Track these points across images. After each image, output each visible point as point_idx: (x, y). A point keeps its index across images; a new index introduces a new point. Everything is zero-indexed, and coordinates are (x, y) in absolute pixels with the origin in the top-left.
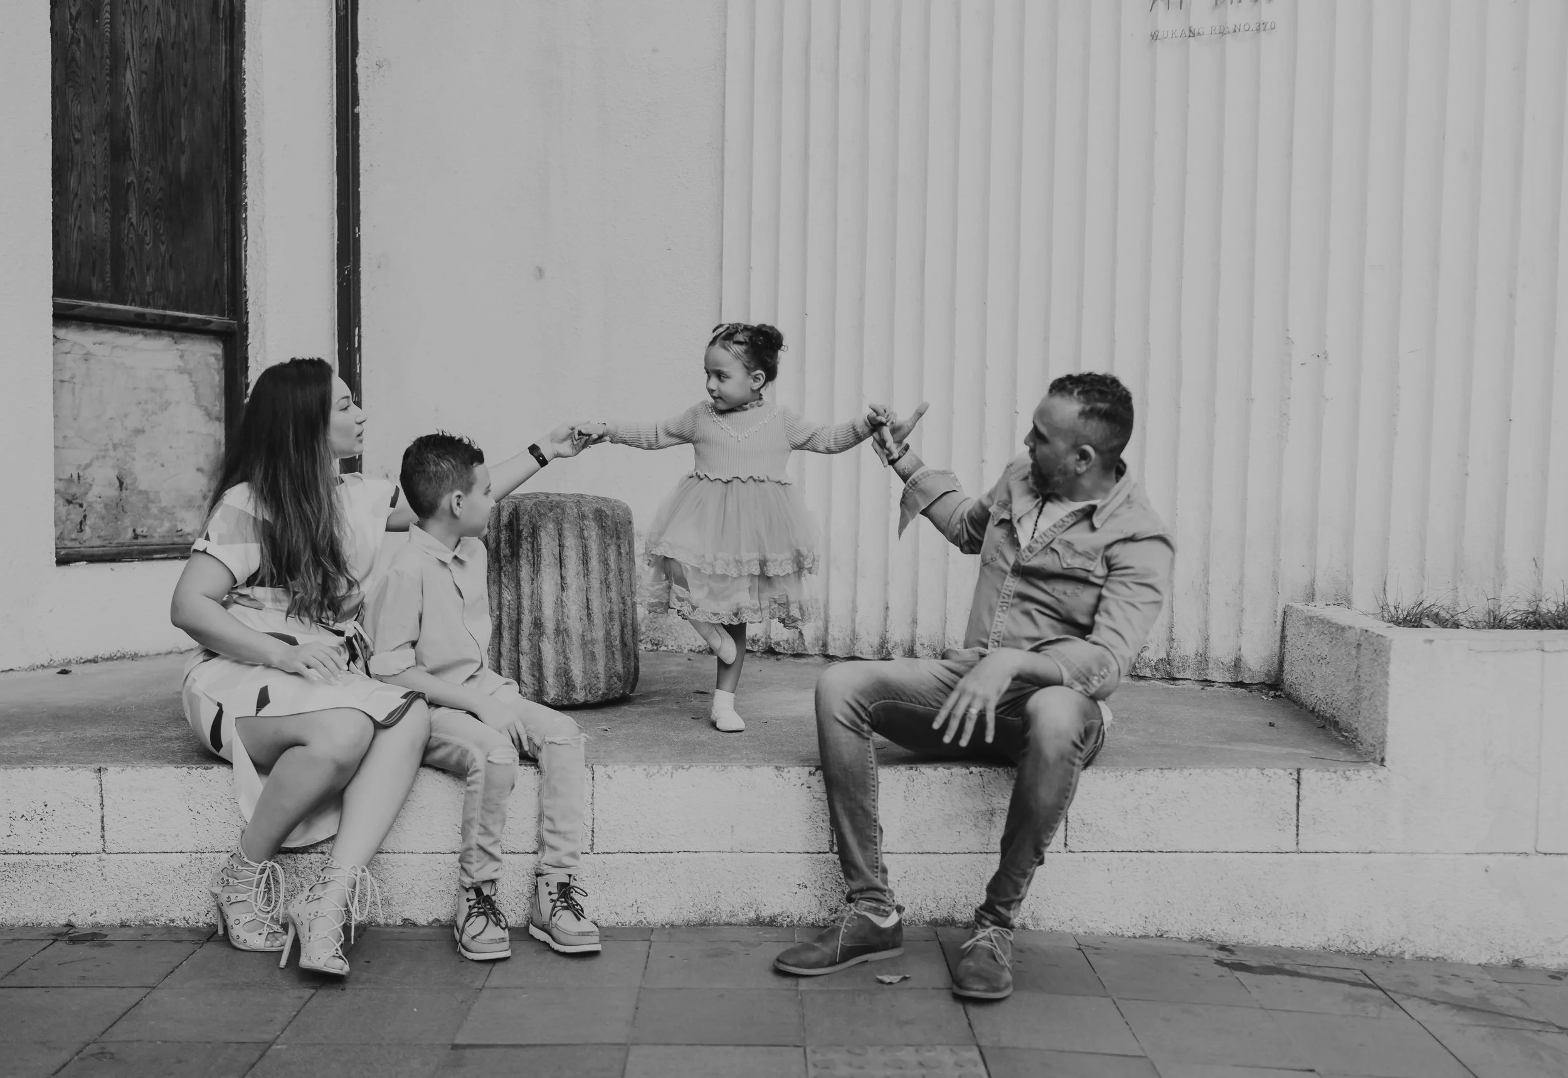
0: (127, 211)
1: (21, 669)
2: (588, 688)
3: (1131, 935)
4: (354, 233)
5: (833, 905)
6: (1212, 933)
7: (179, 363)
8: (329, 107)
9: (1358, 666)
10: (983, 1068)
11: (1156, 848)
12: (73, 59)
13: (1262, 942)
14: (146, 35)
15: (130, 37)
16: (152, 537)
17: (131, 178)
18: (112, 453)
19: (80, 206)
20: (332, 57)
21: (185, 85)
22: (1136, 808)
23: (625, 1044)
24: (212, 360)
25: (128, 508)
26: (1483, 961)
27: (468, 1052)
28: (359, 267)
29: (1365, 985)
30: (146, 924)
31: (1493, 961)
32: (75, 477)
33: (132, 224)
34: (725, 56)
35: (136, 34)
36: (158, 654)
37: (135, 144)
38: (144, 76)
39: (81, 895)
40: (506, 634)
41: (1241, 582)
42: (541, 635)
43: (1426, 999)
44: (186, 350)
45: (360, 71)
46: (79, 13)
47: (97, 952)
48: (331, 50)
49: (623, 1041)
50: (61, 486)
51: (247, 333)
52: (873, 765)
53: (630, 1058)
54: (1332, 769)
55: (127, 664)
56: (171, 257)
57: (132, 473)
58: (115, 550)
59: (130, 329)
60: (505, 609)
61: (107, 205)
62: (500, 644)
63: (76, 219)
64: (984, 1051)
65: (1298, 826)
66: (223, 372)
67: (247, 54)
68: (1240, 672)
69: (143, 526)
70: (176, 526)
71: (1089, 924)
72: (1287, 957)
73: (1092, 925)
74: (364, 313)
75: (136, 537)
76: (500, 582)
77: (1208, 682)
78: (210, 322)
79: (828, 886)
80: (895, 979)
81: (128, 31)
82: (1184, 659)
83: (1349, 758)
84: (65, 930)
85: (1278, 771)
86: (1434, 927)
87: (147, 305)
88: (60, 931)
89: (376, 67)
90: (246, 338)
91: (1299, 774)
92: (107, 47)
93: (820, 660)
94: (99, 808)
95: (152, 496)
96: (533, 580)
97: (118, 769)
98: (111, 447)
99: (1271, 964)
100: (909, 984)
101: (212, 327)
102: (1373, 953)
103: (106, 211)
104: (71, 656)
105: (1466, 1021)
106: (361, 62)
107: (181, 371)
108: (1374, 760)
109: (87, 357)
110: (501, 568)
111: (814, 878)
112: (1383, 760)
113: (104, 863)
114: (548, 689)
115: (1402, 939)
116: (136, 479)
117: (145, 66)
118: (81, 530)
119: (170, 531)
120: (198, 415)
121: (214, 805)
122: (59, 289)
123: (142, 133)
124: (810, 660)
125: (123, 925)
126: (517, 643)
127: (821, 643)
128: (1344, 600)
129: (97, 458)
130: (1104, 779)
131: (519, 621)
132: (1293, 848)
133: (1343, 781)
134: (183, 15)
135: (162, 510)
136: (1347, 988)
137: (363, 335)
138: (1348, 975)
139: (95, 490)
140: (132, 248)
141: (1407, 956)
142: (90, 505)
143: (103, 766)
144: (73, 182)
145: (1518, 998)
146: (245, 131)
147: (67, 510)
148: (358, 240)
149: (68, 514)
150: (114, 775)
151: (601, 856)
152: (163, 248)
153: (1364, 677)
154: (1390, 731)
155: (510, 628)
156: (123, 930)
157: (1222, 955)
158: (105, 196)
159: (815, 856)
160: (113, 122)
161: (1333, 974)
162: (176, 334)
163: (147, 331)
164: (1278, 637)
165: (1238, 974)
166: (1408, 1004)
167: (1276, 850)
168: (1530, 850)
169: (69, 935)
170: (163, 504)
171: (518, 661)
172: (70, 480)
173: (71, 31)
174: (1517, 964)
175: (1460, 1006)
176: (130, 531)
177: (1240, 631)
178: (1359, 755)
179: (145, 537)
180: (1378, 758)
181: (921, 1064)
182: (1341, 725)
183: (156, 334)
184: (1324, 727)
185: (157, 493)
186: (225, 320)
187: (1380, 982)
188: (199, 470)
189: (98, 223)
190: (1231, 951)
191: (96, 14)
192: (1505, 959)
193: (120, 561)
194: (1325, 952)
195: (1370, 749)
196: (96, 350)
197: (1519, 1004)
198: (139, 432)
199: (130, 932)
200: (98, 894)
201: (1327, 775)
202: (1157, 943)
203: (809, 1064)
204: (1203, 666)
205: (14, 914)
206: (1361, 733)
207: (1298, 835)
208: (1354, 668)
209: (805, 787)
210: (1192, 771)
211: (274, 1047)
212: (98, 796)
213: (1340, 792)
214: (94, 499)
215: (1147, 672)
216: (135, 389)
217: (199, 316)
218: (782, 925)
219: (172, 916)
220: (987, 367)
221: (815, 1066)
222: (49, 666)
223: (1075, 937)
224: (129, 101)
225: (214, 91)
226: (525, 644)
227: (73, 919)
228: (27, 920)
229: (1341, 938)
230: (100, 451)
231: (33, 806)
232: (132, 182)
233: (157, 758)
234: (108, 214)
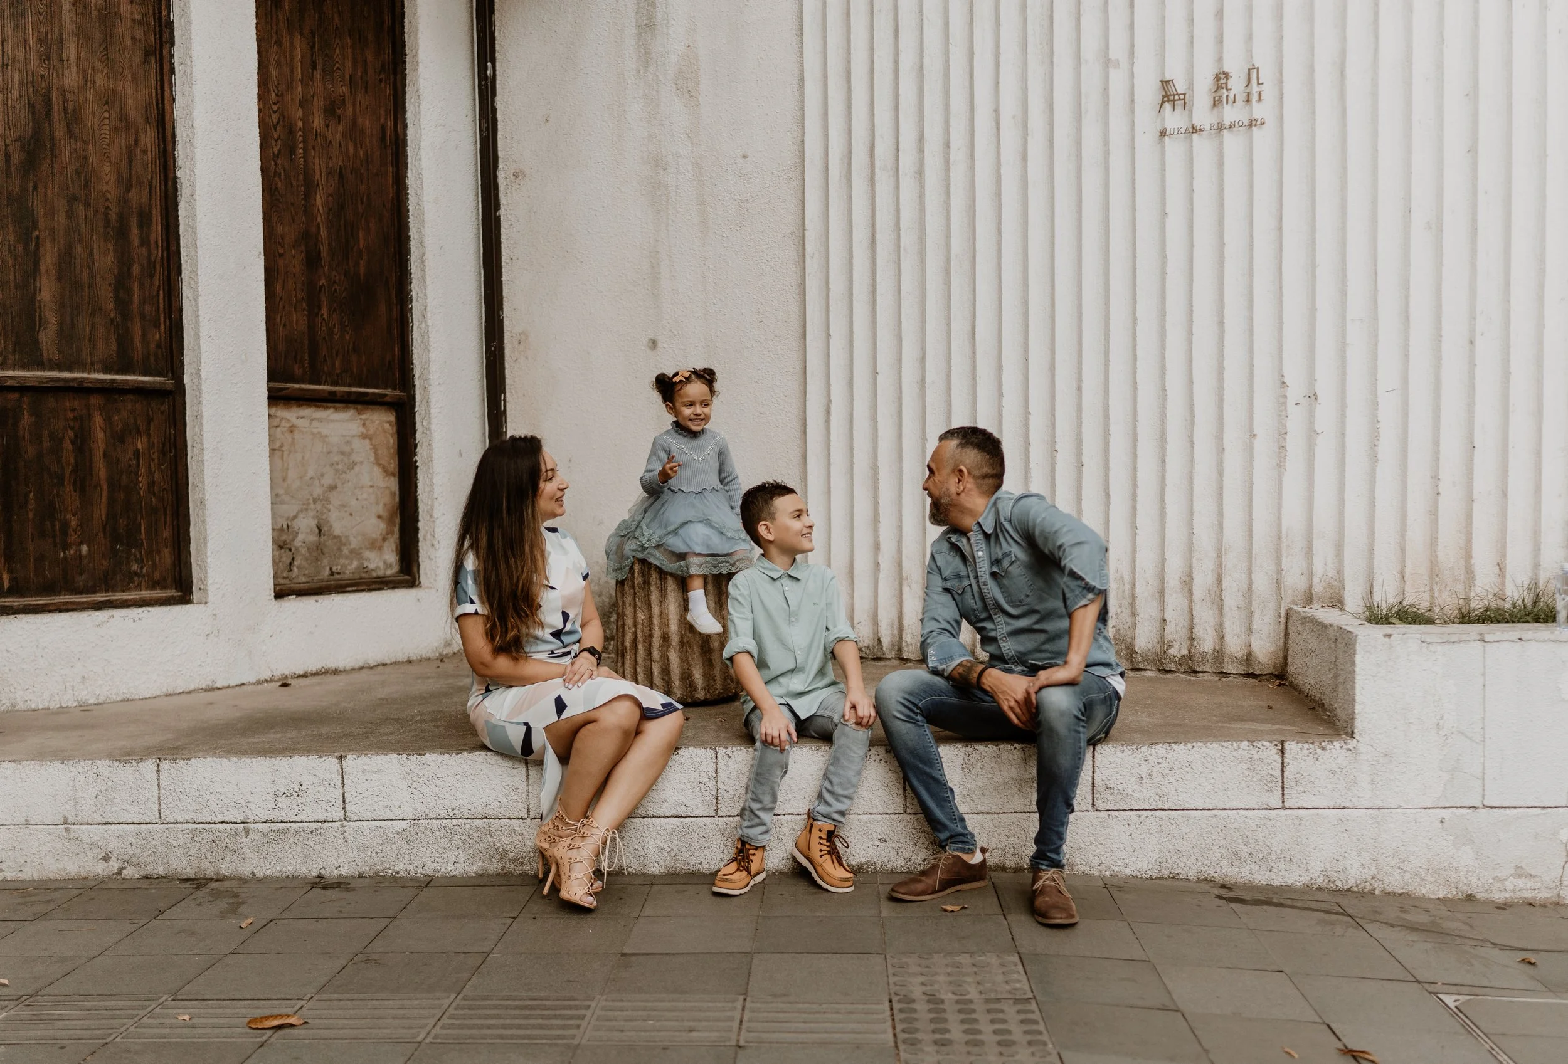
0: (320, 308)
1: (250, 684)
2: (708, 688)
3: (1148, 876)
4: (499, 316)
5: (908, 854)
6: (1216, 875)
7: (363, 430)
8: (475, 212)
9: (1336, 658)
10: (1021, 967)
11: (1167, 806)
12: (276, 188)
13: (1257, 882)
14: (331, 165)
15: (319, 166)
16: (344, 573)
17: (323, 282)
18: (312, 506)
19: (284, 307)
20: (477, 170)
21: (362, 203)
22: (1150, 775)
23: (750, 953)
24: (387, 426)
25: (325, 550)
26: (1441, 895)
27: (633, 958)
28: (503, 343)
29: (1337, 913)
30: (378, 876)
31: (1449, 895)
32: (285, 526)
33: (324, 319)
34: (804, 160)
35: (323, 165)
36: (353, 669)
37: (325, 253)
38: (330, 198)
39: (329, 854)
40: (640, 646)
41: (1250, 589)
42: (669, 646)
43: (1386, 923)
44: (367, 419)
45: (501, 181)
46: (279, 151)
47: (345, 894)
48: (476, 164)
49: (749, 950)
50: (276, 533)
51: (415, 402)
52: (933, 744)
53: (754, 962)
54: (1310, 741)
55: (330, 678)
56: (354, 343)
57: (328, 522)
58: (317, 585)
59: (324, 404)
60: (640, 626)
61: (304, 305)
62: (635, 654)
63: (281, 317)
64: (1022, 956)
65: (1283, 788)
66: (396, 436)
67: (409, 174)
68: (1251, 664)
69: (337, 565)
70: (362, 564)
71: (1113, 868)
72: (1276, 893)
73: (1117, 869)
74: (508, 381)
75: (332, 574)
76: (635, 605)
77: (1225, 675)
78: (385, 395)
79: (903, 840)
80: (956, 908)
81: (317, 161)
82: (1203, 655)
83: (1327, 732)
84: (318, 880)
85: (1265, 743)
86: (1399, 868)
87: (336, 384)
88: (314, 881)
89: (513, 178)
90: (414, 406)
91: (1282, 745)
92: (301, 177)
93: (896, 662)
94: (341, 786)
95: (344, 540)
96: (661, 602)
97: (354, 756)
98: (311, 501)
99: (1262, 898)
100: (968, 912)
101: (387, 399)
102: (1349, 890)
103: (304, 310)
104: (287, 672)
105: (1415, 939)
106: (501, 174)
107: (364, 436)
108: (1346, 734)
109: (292, 429)
110: (635, 593)
111: (892, 834)
112: (1353, 733)
113: (345, 829)
114: (676, 690)
115: (1373, 878)
116: (331, 527)
117: (330, 190)
118: (291, 570)
119: (357, 568)
120: (377, 471)
121: (427, 782)
122: (272, 376)
123: (330, 244)
124: (887, 663)
125: (360, 876)
126: (649, 653)
127: (896, 648)
128: (1337, 602)
129: (302, 511)
130: (1123, 751)
131: (651, 636)
132: (1280, 805)
133: (1319, 751)
134: (358, 145)
135: (352, 551)
136: (1322, 915)
137: (507, 399)
138: (1324, 906)
139: (300, 537)
140: (324, 338)
141: (1377, 892)
142: (297, 549)
143: (344, 754)
144: (278, 287)
145: (1465, 923)
146: (410, 237)
147: (280, 554)
148: (502, 321)
149: (281, 557)
150: (351, 761)
151: (724, 819)
152: (348, 337)
153: (1340, 666)
154: (1358, 708)
155: (644, 641)
156: (361, 880)
157: (1222, 892)
158: (303, 298)
159: (892, 816)
160: (308, 238)
161: (1313, 905)
162: (359, 407)
163: (337, 405)
164: (1282, 634)
165: (1233, 905)
166: (1368, 927)
167: (1265, 807)
168: (1479, 804)
169: (320, 883)
170: (352, 546)
171: (651, 668)
172: (281, 530)
173: (274, 166)
174: (1470, 898)
175: (1414, 928)
176: (328, 569)
177: (1250, 631)
178: (1337, 730)
179: (339, 573)
180: (1350, 731)
181: (973, 965)
182: (1326, 706)
183: (344, 408)
184: (1314, 708)
185: (347, 537)
186: (397, 393)
187: (1350, 911)
188: (379, 517)
189: (298, 320)
190: (1230, 889)
191: (292, 151)
192: (1460, 894)
193: (321, 594)
194: (1308, 888)
195: (1344, 724)
196: (300, 423)
197: (1467, 928)
198: (333, 488)
199: (366, 882)
200: (341, 853)
201: (1306, 745)
202: (1169, 883)
203: (889, 966)
204: (1220, 660)
205: (278, 868)
206: (1339, 712)
207: (1283, 794)
208: (1334, 659)
209: (882, 762)
210: (1194, 744)
211: (491, 955)
212: (340, 777)
213: (1317, 759)
214: (300, 544)
215: (1173, 667)
216: (329, 453)
217: (377, 391)
218: (867, 872)
219: (397, 868)
220: (1030, 413)
221: (893, 966)
222: (271, 681)
223: (1103, 878)
224: (319, 219)
225: (384, 205)
226: (656, 654)
227: (323, 872)
228: (288, 873)
229: (1322, 878)
230: (304, 504)
231: (292, 786)
232: (323, 285)
233: (382, 748)
234: (305, 312)
